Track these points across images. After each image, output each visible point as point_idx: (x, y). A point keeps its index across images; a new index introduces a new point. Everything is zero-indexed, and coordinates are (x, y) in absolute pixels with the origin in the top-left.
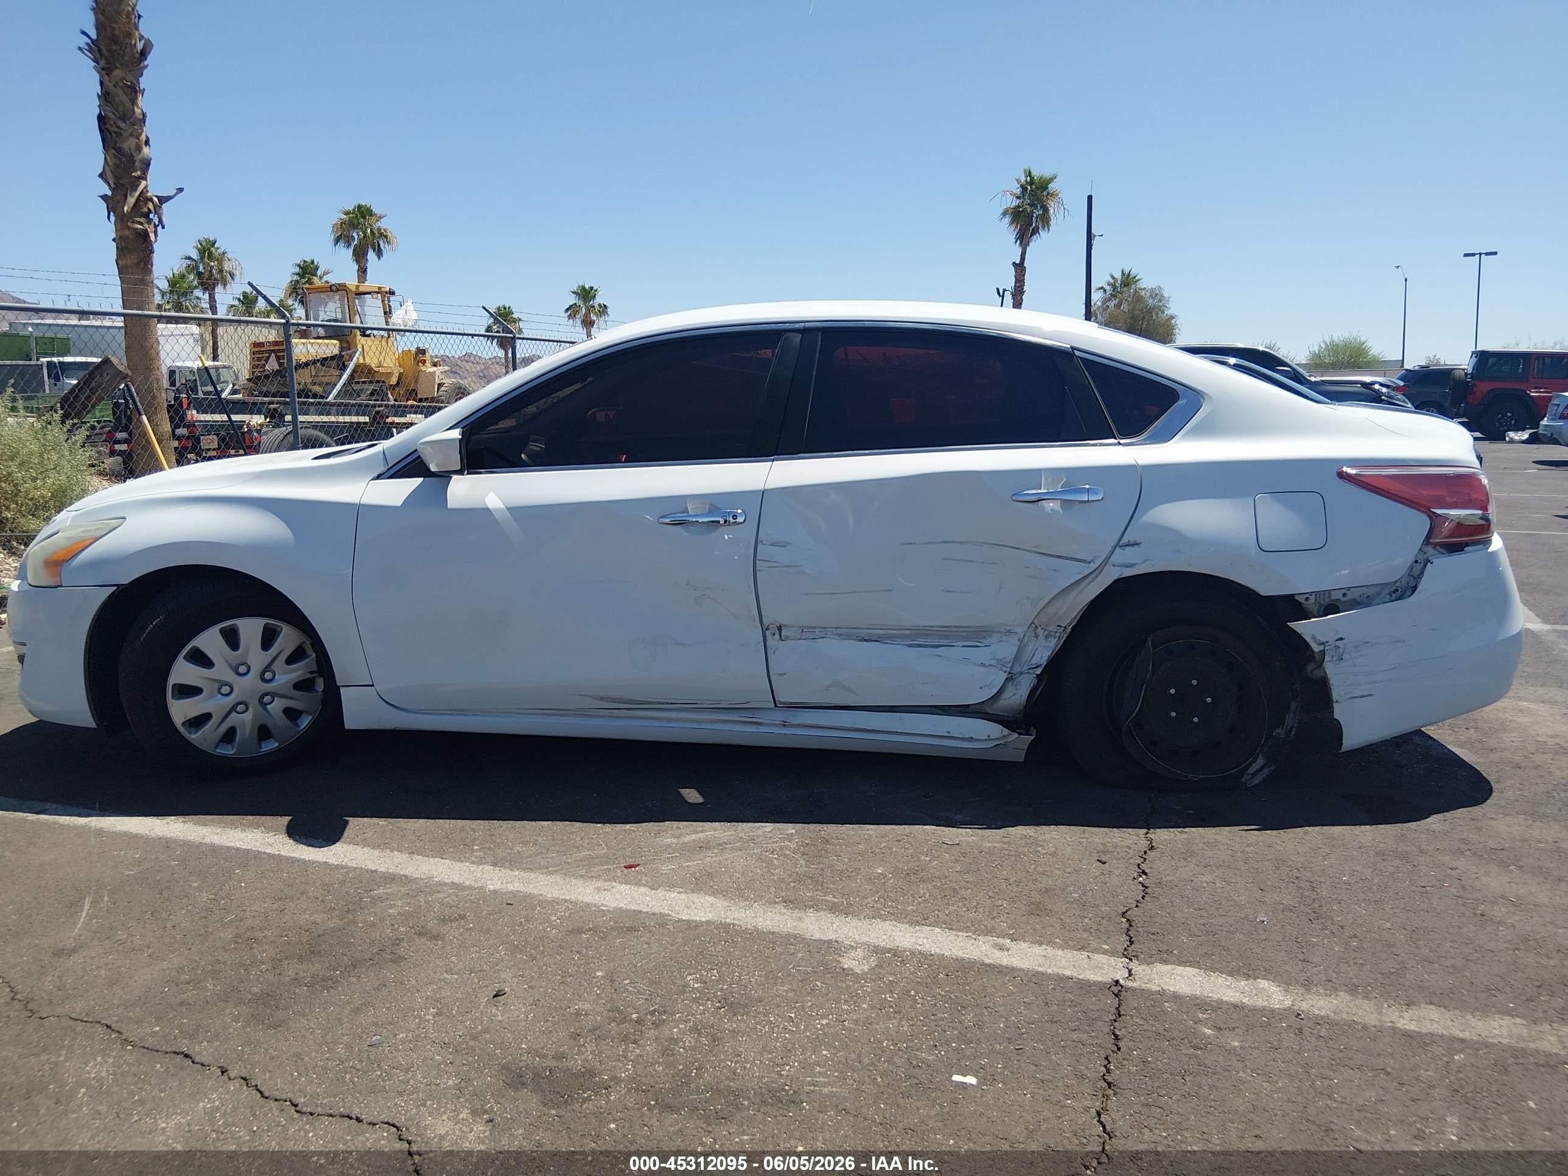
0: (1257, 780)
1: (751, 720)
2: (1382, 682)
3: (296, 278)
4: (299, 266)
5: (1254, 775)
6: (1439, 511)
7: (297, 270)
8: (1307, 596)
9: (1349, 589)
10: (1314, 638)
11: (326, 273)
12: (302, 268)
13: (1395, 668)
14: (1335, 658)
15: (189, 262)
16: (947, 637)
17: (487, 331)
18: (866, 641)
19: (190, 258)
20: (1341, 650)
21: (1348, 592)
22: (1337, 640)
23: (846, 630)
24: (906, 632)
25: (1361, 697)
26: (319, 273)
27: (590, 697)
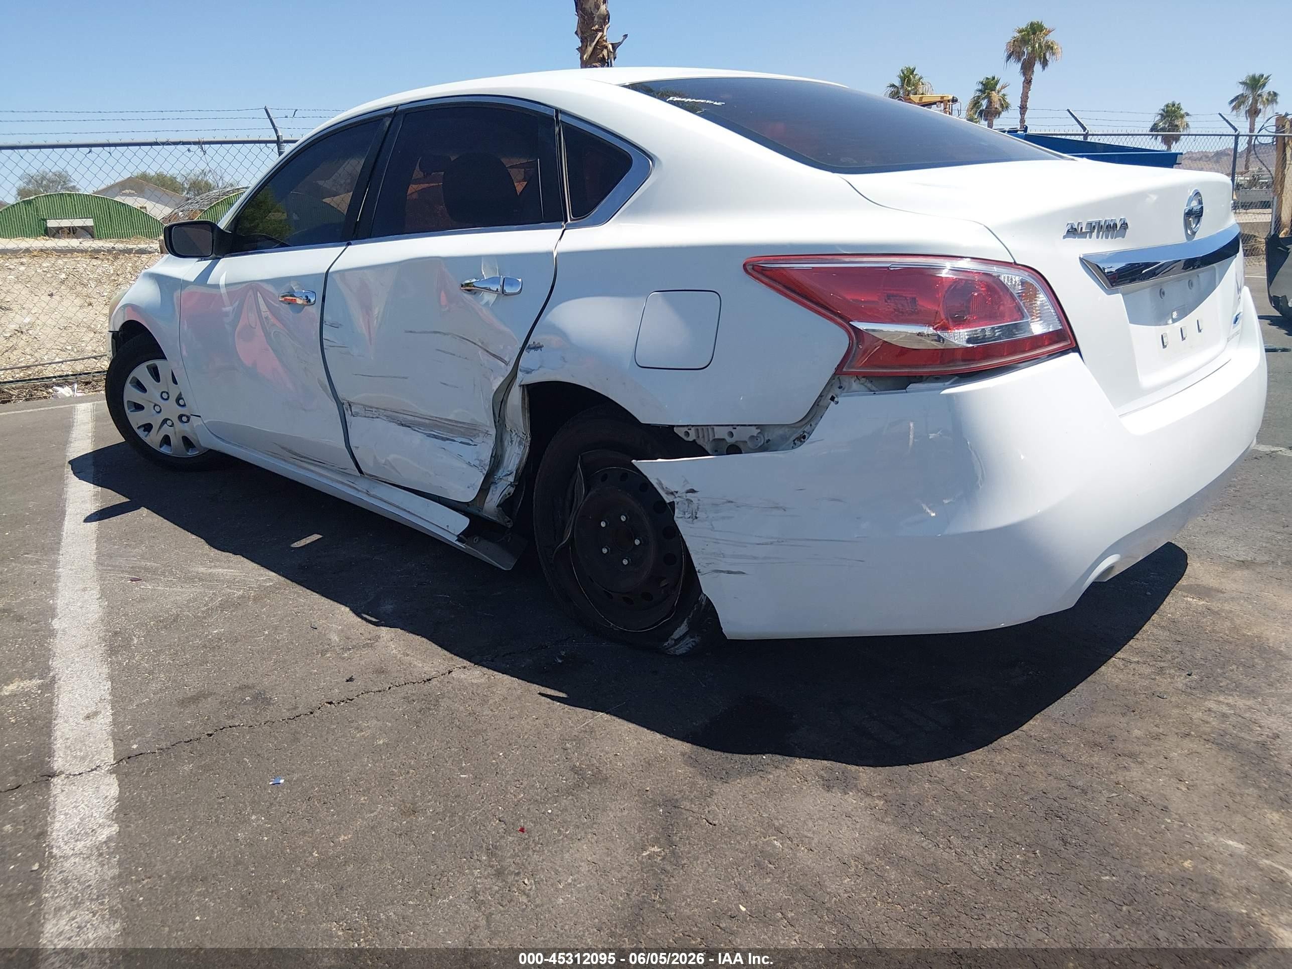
0: (681, 649)
1: (352, 484)
2: (755, 558)
3: (978, 94)
4: (982, 83)
5: (678, 641)
6: (862, 326)
7: (980, 87)
8: (686, 429)
9: (734, 427)
10: (660, 484)
11: (1003, 87)
12: (984, 85)
13: (772, 543)
14: (687, 515)
15: (892, 89)
16: (451, 431)
17: (1152, 130)
18: (402, 425)
19: (893, 86)
20: (694, 506)
21: (734, 431)
22: (688, 492)
23: (391, 413)
24: (427, 421)
25: (729, 572)
26: (998, 87)
27: (279, 446)
